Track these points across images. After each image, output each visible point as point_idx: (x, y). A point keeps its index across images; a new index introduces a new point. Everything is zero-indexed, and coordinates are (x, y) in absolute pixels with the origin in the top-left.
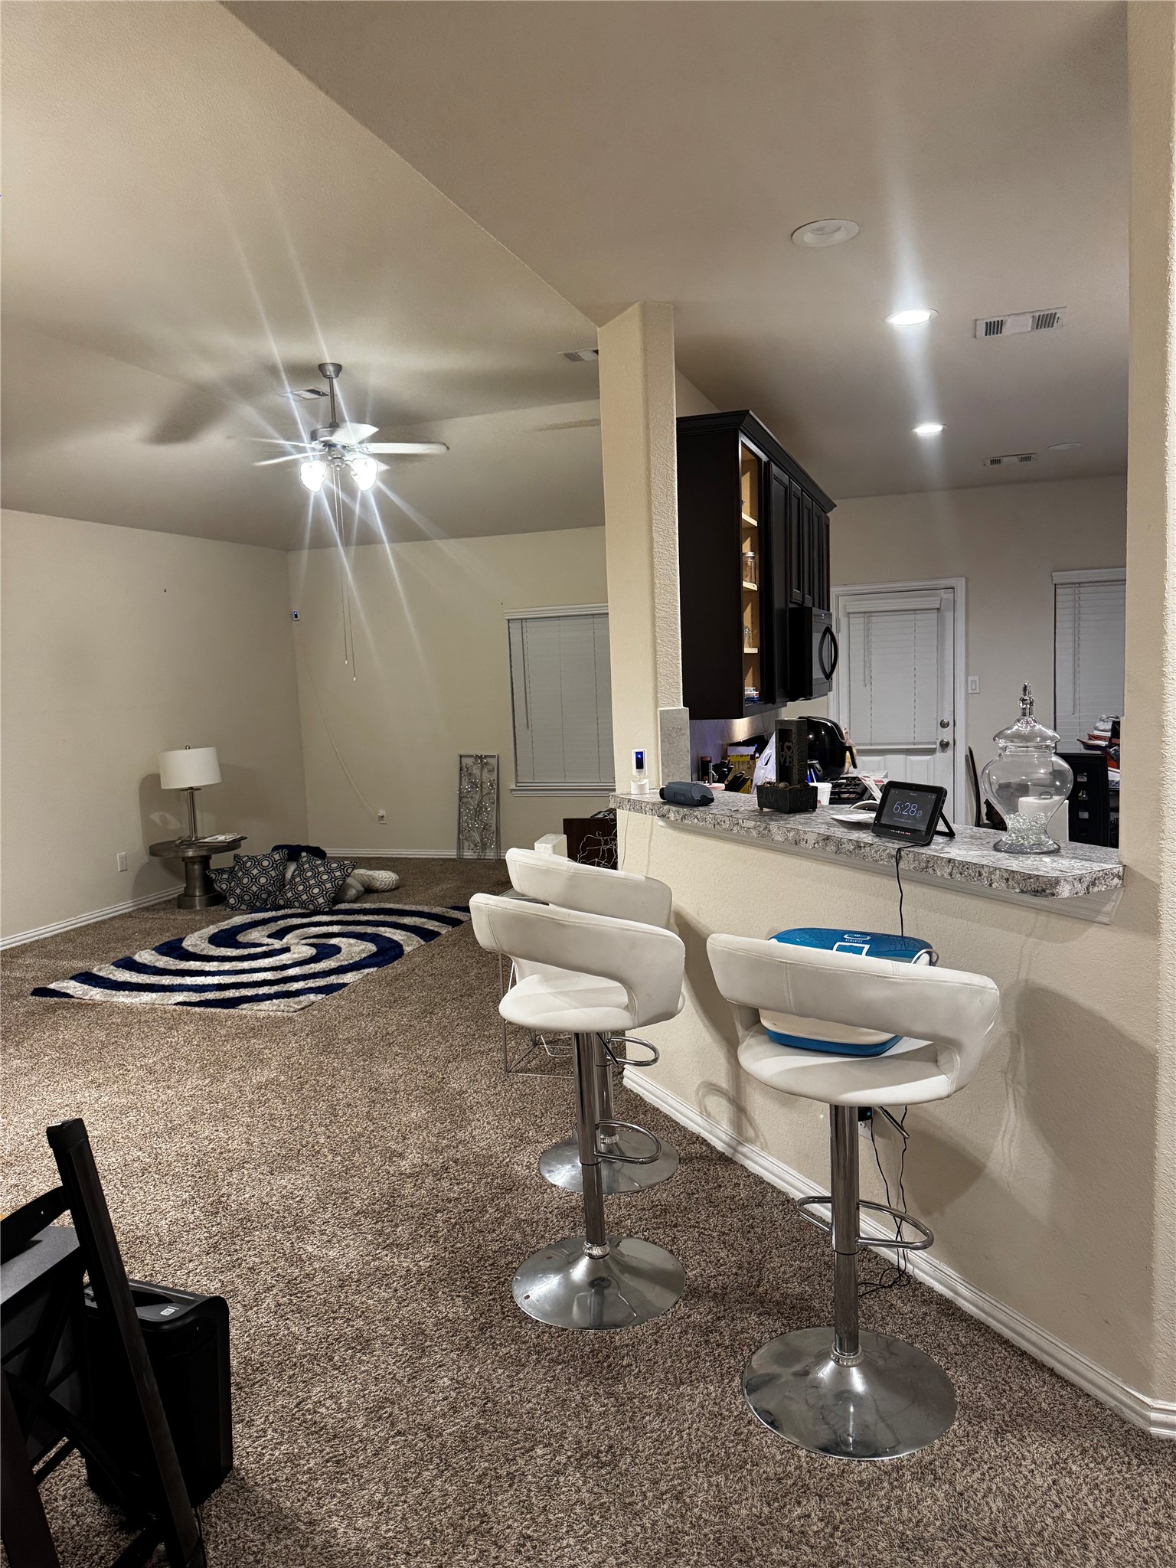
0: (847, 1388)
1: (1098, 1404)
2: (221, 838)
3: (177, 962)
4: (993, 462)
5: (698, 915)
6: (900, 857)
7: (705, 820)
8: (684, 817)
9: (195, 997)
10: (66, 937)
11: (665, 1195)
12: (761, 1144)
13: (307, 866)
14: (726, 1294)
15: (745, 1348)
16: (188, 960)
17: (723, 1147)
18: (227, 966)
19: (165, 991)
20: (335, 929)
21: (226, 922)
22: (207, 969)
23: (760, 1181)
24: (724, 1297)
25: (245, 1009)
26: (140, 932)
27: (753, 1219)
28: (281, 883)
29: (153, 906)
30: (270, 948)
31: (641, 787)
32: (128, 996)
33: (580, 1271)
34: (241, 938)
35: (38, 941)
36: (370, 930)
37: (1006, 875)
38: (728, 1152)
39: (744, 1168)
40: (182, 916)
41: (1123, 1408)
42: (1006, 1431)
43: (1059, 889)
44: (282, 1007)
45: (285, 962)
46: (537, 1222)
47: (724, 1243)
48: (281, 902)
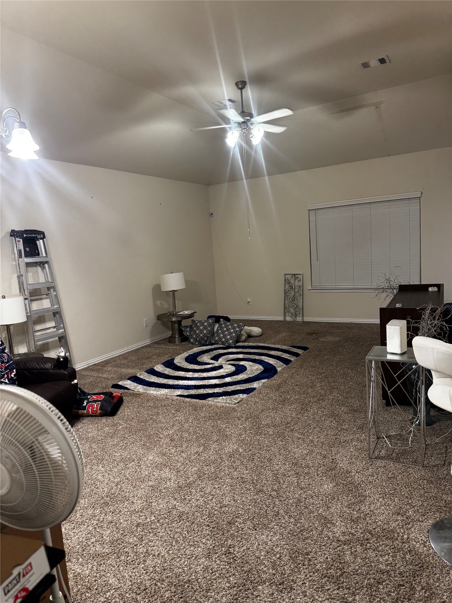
2: (186, 312)
3: (174, 371)
9: (186, 392)
10: (124, 356)
13: (223, 325)
16: (179, 371)
18: (196, 375)
19: (171, 388)
20: (241, 356)
21: (191, 351)
22: (188, 376)
25: (211, 401)
26: (155, 354)
28: (212, 333)
29: (158, 341)
30: (214, 365)
32: (155, 390)
34: (199, 359)
35: (112, 358)
36: (257, 357)
40: (171, 347)
44: (228, 401)
45: (222, 374)
48: (213, 342)
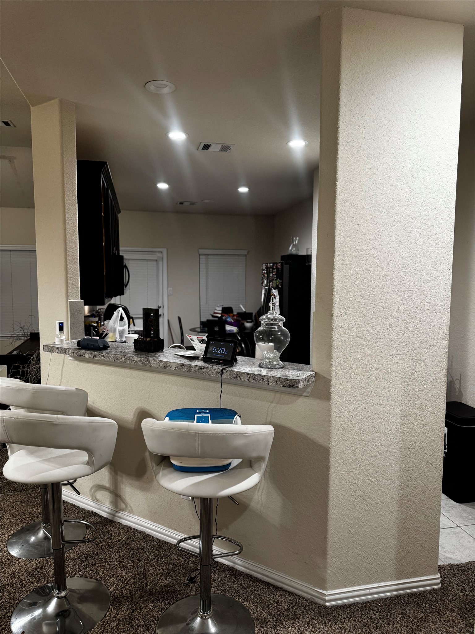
1: (304, 599)
4: (180, 203)
5: (93, 403)
6: (223, 373)
7: (109, 357)
8: (95, 356)
11: (84, 548)
12: (129, 511)
14: (133, 595)
15: (152, 623)
17: (108, 516)
23: (129, 529)
24: (132, 598)
27: (133, 550)
31: (62, 341)
33: (52, 607)
37: (276, 379)
38: (110, 517)
39: (120, 524)
41: (314, 598)
42: (276, 625)
43: (299, 385)
46: (16, 583)
47: (123, 567)
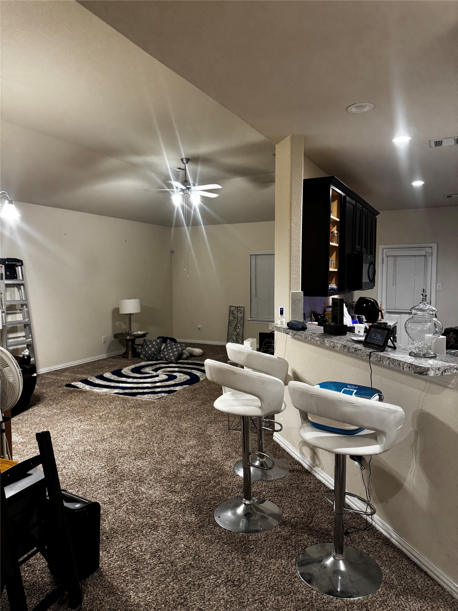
0: (337, 569)
1: (443, 589)
2: (139, 333)
3: (118, 378)
4: (448, 197)
5: (302, 373)
6: (371, 355)
9: (121, 391)
10: (81, 366)
11: (281, 484)
12: (321, 467)
13: (169, 345)
14: (297, 525)
15: (300, 547)
16: (122, 377)
17: (308, 468)
18: (135, 380)
19: (111, 388)
20: (176, 369)
21: (138, 364)
22: (128, 381)
23: (320, 482)
24: (296, 526)
25: (139, 397)
26: (107, 366)
27: (314, 497)
28: (159, 351)
29: (115, 356)
30: (152, 375)
31: (282, 322)
32: (98, 389)
33: (240, 510)
34: (142, 370)
35: (71, 367)
36: (189, 371)
37: (409, 366)
38: (309, 470)
39: (314, 476)
40: (124, 361)
41: (453, 592)
42: (401, 595)
43: (429, 373)
44: (151, 397)
45: (156, 381)
46: (229, 489)
47: (300, 505)
48: (159, 358)
